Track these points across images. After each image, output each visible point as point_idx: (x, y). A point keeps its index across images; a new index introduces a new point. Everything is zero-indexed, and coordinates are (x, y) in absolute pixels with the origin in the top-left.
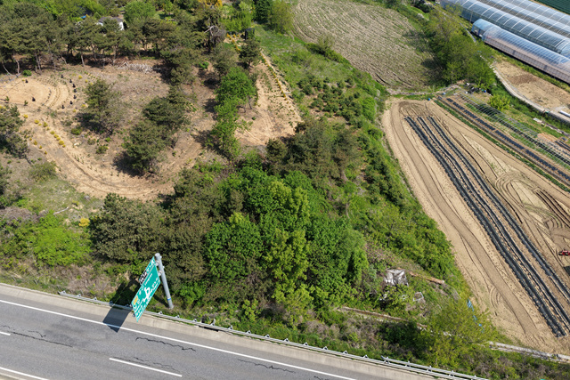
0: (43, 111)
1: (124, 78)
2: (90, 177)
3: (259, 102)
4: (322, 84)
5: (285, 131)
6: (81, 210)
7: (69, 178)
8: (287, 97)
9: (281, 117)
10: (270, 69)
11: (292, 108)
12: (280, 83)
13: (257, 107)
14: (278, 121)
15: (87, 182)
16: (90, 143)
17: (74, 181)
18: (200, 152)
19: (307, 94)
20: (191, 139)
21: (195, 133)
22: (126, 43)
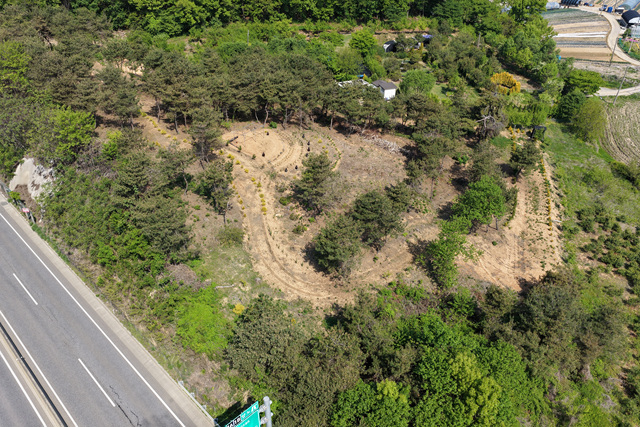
0: (266, 169)
1: (364, 153)
2: (273, 257)
3: (513, 223)
4: (611, 223)
5: (531, 272)
6: (245, 292)
7: (253, 250)
8: (554, 226)
9: (534, 251)
10: (547, 183)
11: (555, 244)
12: (552, 205)
13: (506, 229)
14: (528, 255)
15: (268, 262)
16: (292, 218)
17: (256, 256)
18: (408, 266)
19: (585, 230)
20: (405, 246)
21: (413, 241)
22: (382, 116)
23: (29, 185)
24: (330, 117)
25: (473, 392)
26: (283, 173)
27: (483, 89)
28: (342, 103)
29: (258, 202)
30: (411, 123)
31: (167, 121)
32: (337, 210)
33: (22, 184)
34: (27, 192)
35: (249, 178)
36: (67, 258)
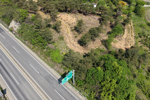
0: (68, 23)
1: (90, 20)
2: (71, 43)
3: (124, 36)
4: (146, 36)
5: (128, 46)
6: (65, 50)
7: (66, 41)
8: (133, 36)
9: (129, 42)
10: (131, 27)
11: (133, 40)
12: (133, 32)
13: (122, 37)
14: (127, 43)
15: (70, 44)
16: (74, 34)
17: (67, 42)
18: (101, 45)
19: (140, 37)
20: (100, 41)
21: (101, 39)
22: (94, 11)
23: (14, 27)
24: (82, 11)
25: (117, 69)
26: (72, 24)
27: (117, 5)
28: (85, 8)
29: (66, 31)
30: (100, 13)
31: (44, 12)
32: (84, 33)
33: (12, 27)
34: (13, 29)
35: (64, 25)
36: (24, 43)
